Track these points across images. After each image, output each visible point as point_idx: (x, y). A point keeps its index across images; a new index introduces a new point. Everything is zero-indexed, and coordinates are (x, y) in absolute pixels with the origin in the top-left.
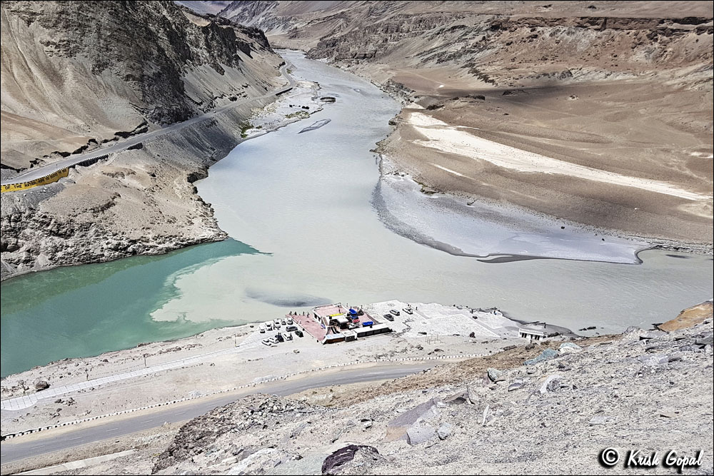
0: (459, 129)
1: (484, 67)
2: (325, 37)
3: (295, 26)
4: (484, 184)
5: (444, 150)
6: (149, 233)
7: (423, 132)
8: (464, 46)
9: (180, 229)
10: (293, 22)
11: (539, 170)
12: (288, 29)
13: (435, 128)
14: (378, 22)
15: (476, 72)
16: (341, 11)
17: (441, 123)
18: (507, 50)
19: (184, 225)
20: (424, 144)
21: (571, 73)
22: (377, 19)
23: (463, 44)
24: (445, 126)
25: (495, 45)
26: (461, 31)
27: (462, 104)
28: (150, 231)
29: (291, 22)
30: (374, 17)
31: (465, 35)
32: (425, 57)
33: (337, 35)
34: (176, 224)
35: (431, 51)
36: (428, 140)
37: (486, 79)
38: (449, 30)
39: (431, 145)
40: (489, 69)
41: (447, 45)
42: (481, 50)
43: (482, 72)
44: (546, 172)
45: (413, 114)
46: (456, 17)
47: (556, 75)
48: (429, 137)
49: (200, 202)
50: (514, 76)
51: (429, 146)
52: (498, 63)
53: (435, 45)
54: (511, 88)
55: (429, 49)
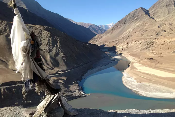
0: (146, 66)
5: (142, 72)
7: (136, 67)
15: (150, 52)
16: (116, 40)
17: (141, 65)
18: (158, 47)
20: (137, 70)
22: (125, 41)
23: (147, 46)
25: (155, 45)
26: (146, 43)
27: (147, 60)
31: (147, 43)
35: (139, 48)
36: (138, 69)
37: (153, 54)
38: (143, 43)
39: (139, 71)
40: (154, 52)
41: (143, 46)
42: (151, 47)
45: (134, 63)
46: (145, 40)
47: (171, 52)
50: (160, 53)
52: (156, 50)
53: (140, 46)
54: (160, 56)
55: (138, 47)
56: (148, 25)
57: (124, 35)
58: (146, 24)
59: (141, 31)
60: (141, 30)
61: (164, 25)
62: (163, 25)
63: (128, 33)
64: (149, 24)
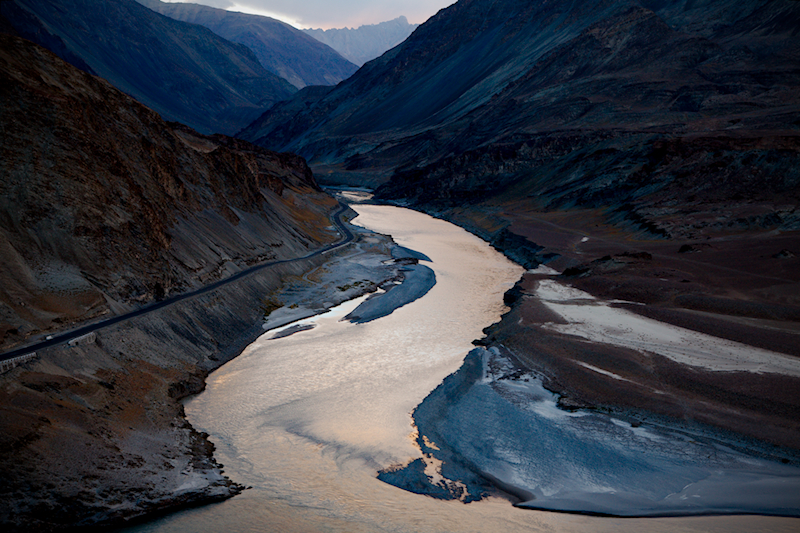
0: (614, 306)
1: (648, 210)
2: (403, 167)
3: (356, 150)
4: (657, 392)
5: (592, 338)
6: (95, 486)
7: (558, 309)
8: (615, 179)
9: (149, 478)
10: (354, 145)
11: (742, 368)
12: (344, 156)
13: (578, 304)
14: (484, 145)
15: (637, 218)
16: (426, 129)
17: (586, 296)
18: (681, 185)
19: (156, 470)
20: (560, 329)
21: (779, 218)
22: (482, 142)
23: (613, 177)
24: (592, 301)
25: (662, 177)
26: (610, 158)
27: (617, 267)
28: (97, 482)
29: (349, 146)
30: (477, 137)
31: (617, 163)
32: (559, 196)
33: (422, 164)
34: (142, 469)
35: (566, 187)
36: (565, 322)
37: (652, 228)
38: (591, 156)
39: (571, 331)
40: (655, 213)
41: (590, 178)
42: (642, 185)
43: (645, 217)
44: (753, 371)
45: (541, 282)
46: (602, 136)
47: (757, 221)
48: (566, 318)
49: (187, 431)
50: (695, 223)
51: (567, 332)
52: (669, 203)
53: (573, 177)
54: (689, 242)
55: (563, 183)
56: (621, 44)
57: (476, 100)
58: (611, 42)
59: (581, 81)
60: (579, 73)
61: (713, 56)
62: (709, 52)
63: (499, 90)
64: (628, 43)
